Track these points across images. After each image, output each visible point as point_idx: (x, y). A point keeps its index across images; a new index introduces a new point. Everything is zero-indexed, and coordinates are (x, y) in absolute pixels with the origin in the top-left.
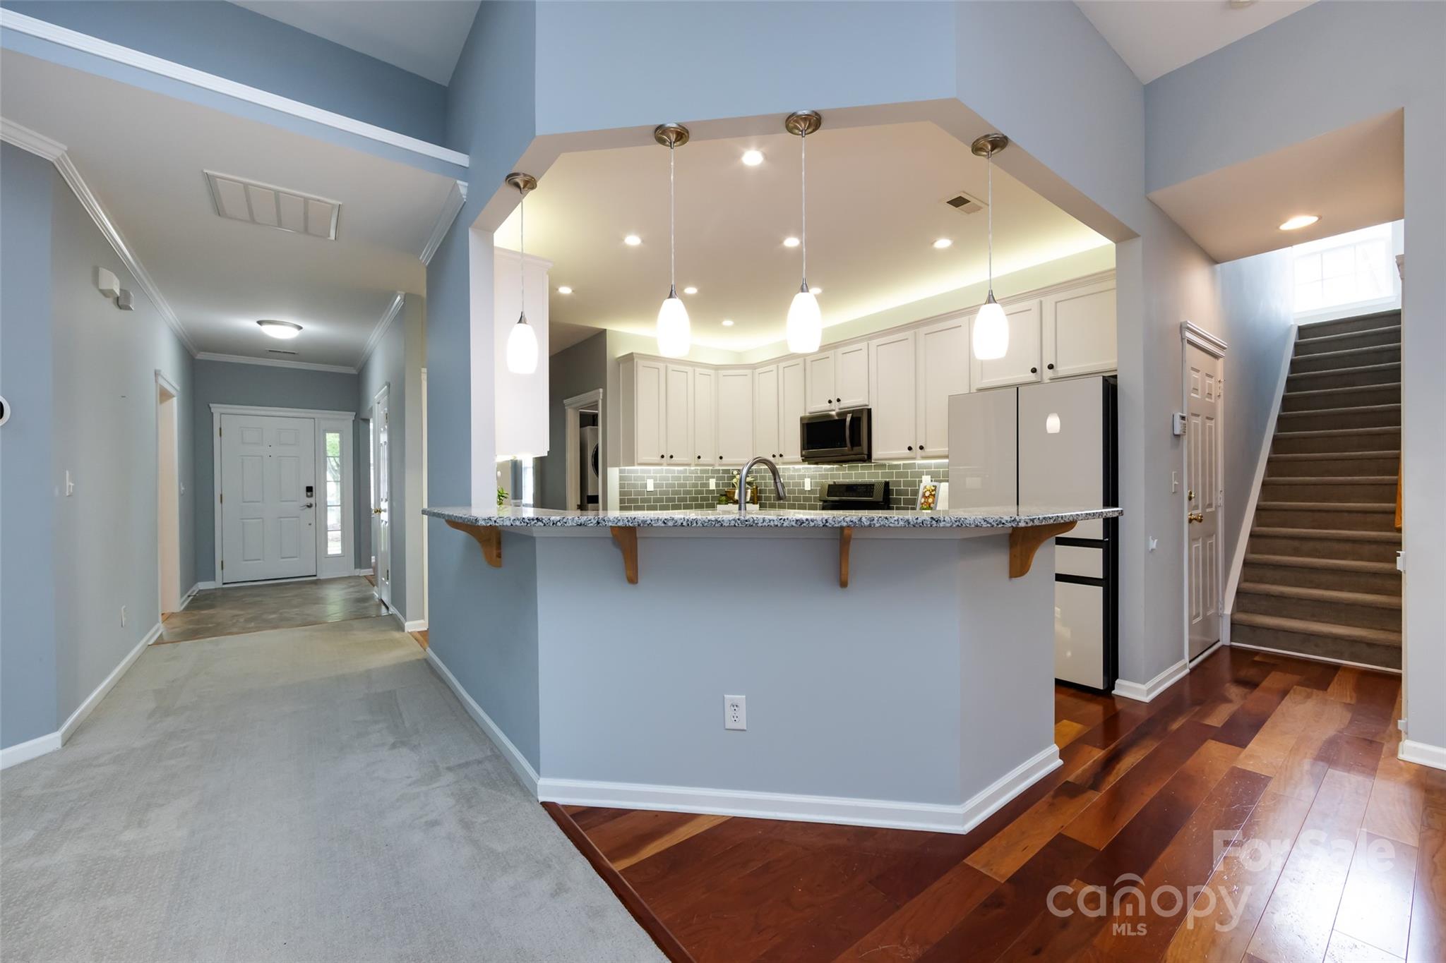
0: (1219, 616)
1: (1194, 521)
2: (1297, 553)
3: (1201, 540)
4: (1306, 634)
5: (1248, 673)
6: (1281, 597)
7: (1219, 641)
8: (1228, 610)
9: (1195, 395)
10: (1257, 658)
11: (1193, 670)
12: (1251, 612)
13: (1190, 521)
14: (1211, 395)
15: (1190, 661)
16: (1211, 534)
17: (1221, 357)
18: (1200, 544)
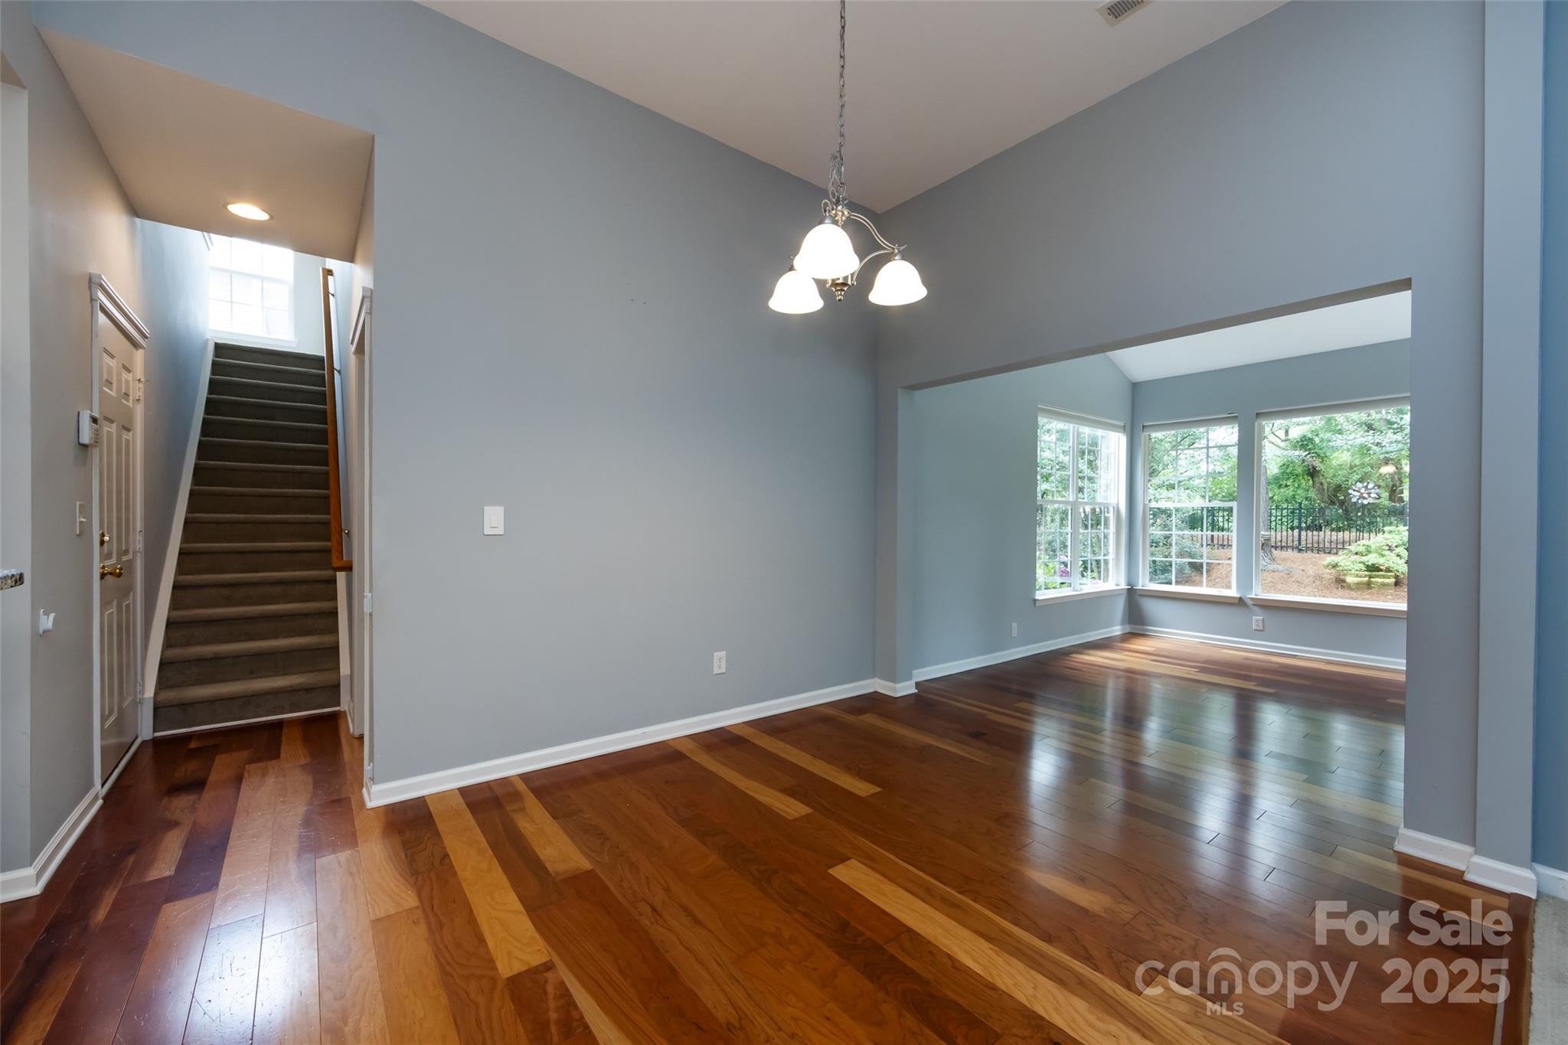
0: (137, 703)
1: (108, 577)
2: (229, 602)
3: (115, 603)
4: (246, 696)
5: (188, 769)
6: (217, 659)
7: (137, 737)
8: (150, 692)
9: (108, 390)
10: (193, 745)
11: (106, 798)
12: (179, 686)
13: (103, 576)
14: (128, 396)
15: (103, 785)
16: (128, 590)
17: (142, 347)
18: (113, 609)
